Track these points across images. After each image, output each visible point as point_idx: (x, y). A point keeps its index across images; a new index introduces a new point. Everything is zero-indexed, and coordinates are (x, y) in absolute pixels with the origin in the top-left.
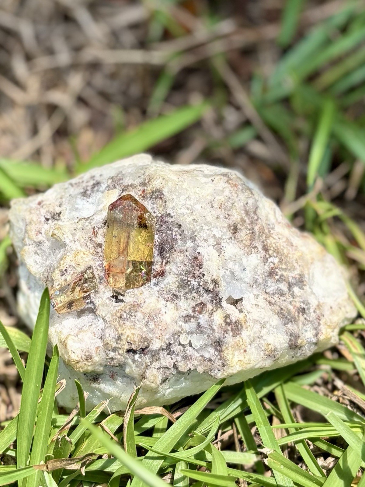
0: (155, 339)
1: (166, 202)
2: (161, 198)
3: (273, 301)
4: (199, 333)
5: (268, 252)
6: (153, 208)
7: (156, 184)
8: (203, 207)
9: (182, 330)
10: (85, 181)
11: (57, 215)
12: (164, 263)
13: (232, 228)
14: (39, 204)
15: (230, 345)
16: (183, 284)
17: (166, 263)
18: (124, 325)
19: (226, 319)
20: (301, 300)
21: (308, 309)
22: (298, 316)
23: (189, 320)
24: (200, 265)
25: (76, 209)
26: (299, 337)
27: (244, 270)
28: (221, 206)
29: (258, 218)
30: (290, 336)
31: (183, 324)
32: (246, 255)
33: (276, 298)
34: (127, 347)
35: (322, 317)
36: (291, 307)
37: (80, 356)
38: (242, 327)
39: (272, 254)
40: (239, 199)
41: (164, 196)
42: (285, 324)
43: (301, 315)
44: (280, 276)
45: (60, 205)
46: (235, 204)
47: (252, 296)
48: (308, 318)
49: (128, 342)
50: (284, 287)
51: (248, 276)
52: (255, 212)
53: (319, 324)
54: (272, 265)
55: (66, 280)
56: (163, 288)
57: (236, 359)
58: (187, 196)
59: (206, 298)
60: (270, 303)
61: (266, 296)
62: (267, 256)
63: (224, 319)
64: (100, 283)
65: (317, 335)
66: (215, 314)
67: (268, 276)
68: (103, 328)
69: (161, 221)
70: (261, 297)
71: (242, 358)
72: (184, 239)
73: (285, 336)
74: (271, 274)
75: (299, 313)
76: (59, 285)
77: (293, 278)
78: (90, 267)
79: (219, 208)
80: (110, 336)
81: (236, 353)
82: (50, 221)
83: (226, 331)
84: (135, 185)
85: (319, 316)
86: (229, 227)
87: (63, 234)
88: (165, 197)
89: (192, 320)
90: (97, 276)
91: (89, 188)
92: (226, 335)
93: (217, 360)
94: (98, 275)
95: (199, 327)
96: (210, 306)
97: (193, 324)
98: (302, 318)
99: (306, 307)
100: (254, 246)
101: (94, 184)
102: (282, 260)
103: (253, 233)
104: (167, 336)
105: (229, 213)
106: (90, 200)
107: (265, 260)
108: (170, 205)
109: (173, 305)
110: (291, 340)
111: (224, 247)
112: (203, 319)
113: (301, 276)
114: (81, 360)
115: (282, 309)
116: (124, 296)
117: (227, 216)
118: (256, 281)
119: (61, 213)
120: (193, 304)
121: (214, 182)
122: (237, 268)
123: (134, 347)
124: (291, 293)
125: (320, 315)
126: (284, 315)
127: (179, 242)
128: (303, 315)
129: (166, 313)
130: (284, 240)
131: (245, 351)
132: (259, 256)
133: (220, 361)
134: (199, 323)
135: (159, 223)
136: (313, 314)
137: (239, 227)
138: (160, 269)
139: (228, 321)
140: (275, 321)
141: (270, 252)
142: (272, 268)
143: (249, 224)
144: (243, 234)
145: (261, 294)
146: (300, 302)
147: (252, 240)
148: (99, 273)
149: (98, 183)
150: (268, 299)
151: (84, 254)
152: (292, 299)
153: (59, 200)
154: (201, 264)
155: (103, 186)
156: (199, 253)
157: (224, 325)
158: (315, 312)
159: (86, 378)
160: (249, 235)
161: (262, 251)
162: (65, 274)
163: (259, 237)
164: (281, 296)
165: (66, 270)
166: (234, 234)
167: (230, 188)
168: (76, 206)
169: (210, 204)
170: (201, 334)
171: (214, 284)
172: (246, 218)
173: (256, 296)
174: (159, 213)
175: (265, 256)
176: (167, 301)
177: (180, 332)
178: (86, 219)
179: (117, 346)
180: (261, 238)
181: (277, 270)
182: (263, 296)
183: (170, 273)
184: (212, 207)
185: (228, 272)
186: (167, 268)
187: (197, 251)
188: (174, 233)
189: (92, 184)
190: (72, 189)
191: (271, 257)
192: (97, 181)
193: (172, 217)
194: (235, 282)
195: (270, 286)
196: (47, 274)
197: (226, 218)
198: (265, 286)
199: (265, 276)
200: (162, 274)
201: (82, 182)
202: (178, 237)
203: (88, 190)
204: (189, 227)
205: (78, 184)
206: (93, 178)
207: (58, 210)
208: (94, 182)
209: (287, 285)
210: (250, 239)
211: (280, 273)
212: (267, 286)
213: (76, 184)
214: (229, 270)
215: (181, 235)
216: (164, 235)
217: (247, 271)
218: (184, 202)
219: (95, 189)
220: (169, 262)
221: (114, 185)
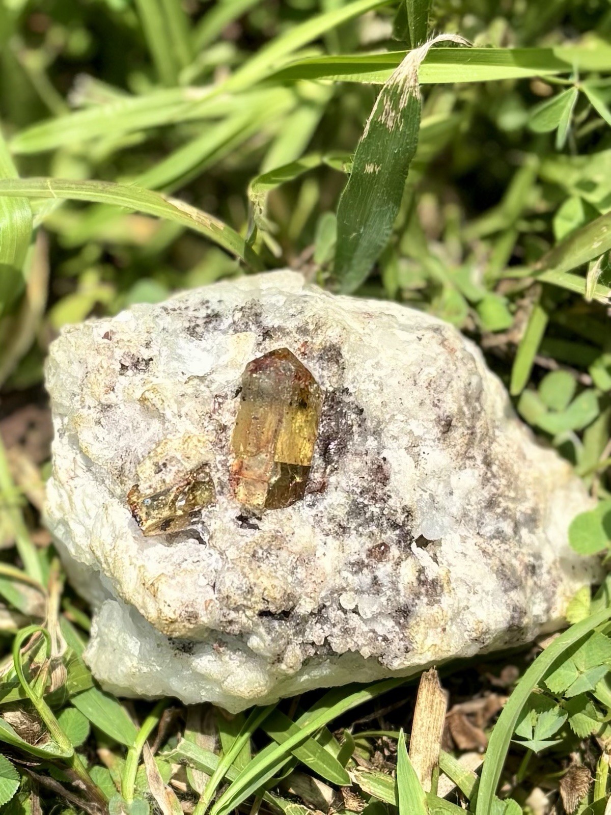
0: (304, 597)
1: (344, 368)
2: (337, 362)
3: (490, 549)
4: (373, 594)
5: (491, 467)
6: (322, 377)
7: (331, 335)
8: (402, 383)
9: (347, 586)
10: (192, 309)
11: (144, 362)
12: (328, 471)
13: (443, 423)
14: (107, 336)
15: (423, 619)
16: (357, 510)
17: (332, 471)
18: (259, 570)
19: (419, 575)
20: (531, 552)
21: (541, 567)
22: (526, 579)
23: (361, 570)
24: (385, 480)
25: (179, 358)
26: (525, 613)
27: (451, 493)
28: (429, 384)
29: (482, 409)
30: (513, 611)
31: (350, 576)
32: (457, 469)
33: (494, 545)
34: (261, 607)
35: (559, 582)
36: (516, 563)
37: (178, 612)
38: (442, 590)
39: (497, 471)
40: (459, 374)
41: (342, 358)
42: (506, 591)
43: (529, 578)
44: (504, 510)
45: (148, 345)
46: (453, 383)
47: (457, 539)
48: (538, 582)
49: (263, 599)
50: (507, 527)
51: (455, 505)
52: (478, 399)
53: (554, 593)
54: (495, 491)
55: (164, 481)
56: (321, 512)
57: (429, 642)
58: (376, 360)
59: (391, 535)
60: (484, 552)
61: (480, 540)
62: (489, 475)
63: (417, 574)
64: (221, 493)
65: (548, 611)
66: (403, 564)
67: (486, 507)
68: (219, 569)
69: (333, 400)
70: (470, 542)
71: (438, 642)
72: (364, 434)
73: (505, 611)
74: (491, 504)
75: (527, 573)
76: (150, 487)
77: (522, 513)
78: (206, 464)
79: (427, 387)
80: (234, 585)
81: (431, 632)
82: (130, 373)
83: (417, 596)
84: (288, 330)
85: (554, 581)
86: (438, 420)
87: (163, 401)
88: (343, 360)
89: (365, 571)
90: (215, 481)
91: (200, 322)
92: (417, 601)
93: (397, 640)
94: (219, 478)
95: (376, 584)
96: (395, 552)
97: (365, 578)
98: (530, 582)
99: (537, 564)
100: (470, 455)
101: (208, 316)
102: (512, 483)
103: (472, 434)
104: (323, 594)
105: (441, 397)
106: (203, 344)
107: (486, 480)
108: (349, 375)
109: (338, 542)
110: (513, 618)
111: (426, 453)
112: (383, 570)
113: (535, 510)
114: (179, 620)
115: (503, 565)
116: (260, 519)
117: (436, 402)
118: (465, 515)
119: (151, 359)
120: (369, 545)
121: (422, 341)
122: (440, 490)
123: (272, 608)
124: (517, 538)
125: (556, 579)
126: (505, 576)
127: (356, 437)
128: (532, 576)
129: (324, 555)
130: (515, 448)
131: (444, 630)
132: (476, 472)
133: (402, 643)
134: (375, 578)
135: (330, 403)
136: (546, 577)
137: (453, 423)
138: (321, 480)
139: (422, 578)
140: (491, 583)
141: (495, 468)
142: (494, 494)
143: (469, 419)
144: (458, 435)
145: (471, 536)
146: (529, 555)
147: (470, 444)
148: (219, 474)
149: (217, 316)
150: (483, 546)
151: (199, 441)
152: (517, 549)
153: (145, 336)
154: (387, 478)
155: (226, 322)
156: (384, 459)
157: (415, 584)
158: (549, 572)
159: (172, 645)
160: (468, 437)
161: (482, 466)
162: (162, 470)
163: (480, 442)
164: (502, 542)
165: (165, 465)
166: (444, 433)
167: (447, 354)
168: (179, 351)
169: (412, 379)
170: (377, 596)
171: (406, 514)
172: (465, 409)
173: (464, 539)
174: (331, 386)
175: (486, 473)
176: (327, 535)
177: (344, 589)
178: (202, 379)
179: (245, 603)
180: (482, 443)
181: (500, 499)
182: (475, 541)
183: (336, 488)
184: (415, 384)
185: (426, 496)
186: (333, 479)
187: (382, 456)
188: (349, 422)
189: (205, 315)
190: (169, 319)
191: (494, 476)
192: (213, 310)
193: (351, 394)
194: (434, 512)
195: (487, 525)
196: (120, 463)
197: (435, 405)
198: (480, 523)
199: (481, 508)
200: (323, 488)
201: (186, 308)
202: (355, 428)
203: (198, 326)
204: (374, 414)
205: (178, 311)
206: (206, 305)
207: (146, 354)
208: (209, 312)
209: (512, 524)
210: (467, 444)
211: (504, 504)
212: (482, 524)
213: (174, 310)
214: (429, 492)
215: (360, 426)
216: (333, 424)
217: (455, 497)
218: (370, 371)
219: (211, 326)
220: (336, 469)
221: (247, 323)
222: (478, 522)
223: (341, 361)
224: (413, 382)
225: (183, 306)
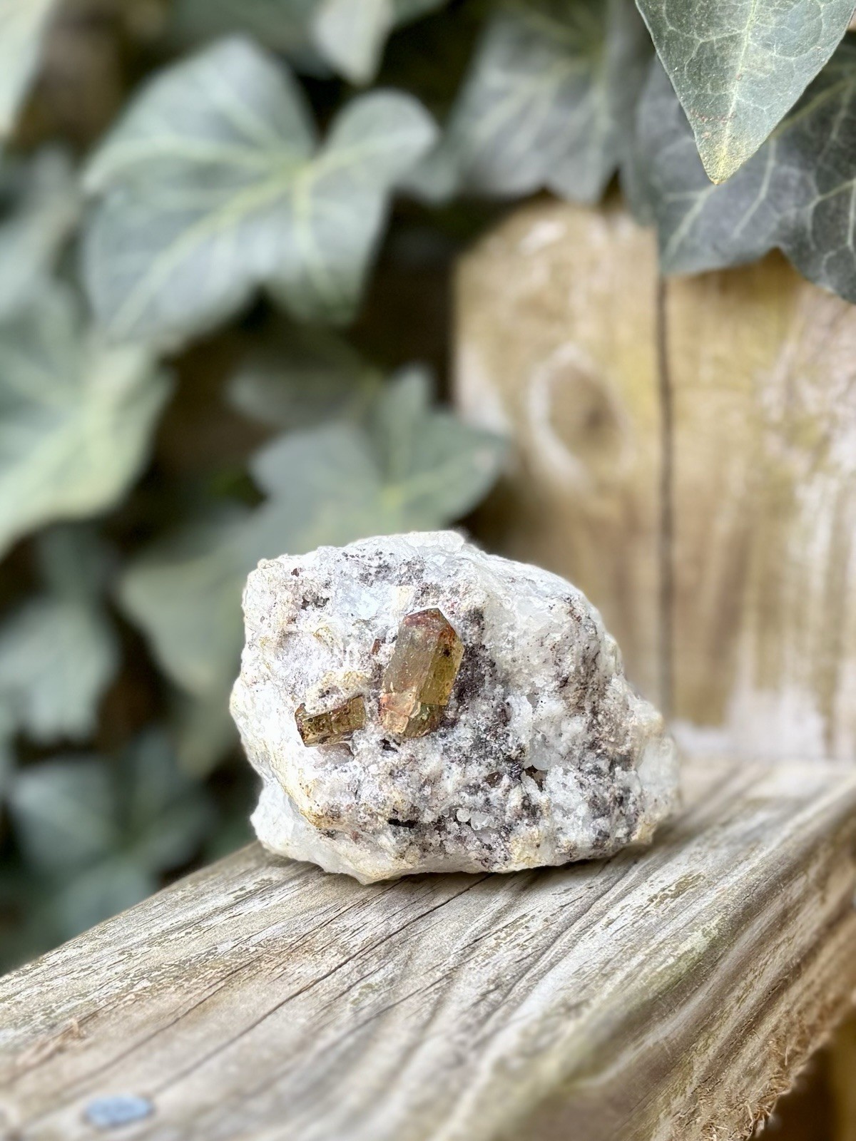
0: (427, 810)
1: (484, 629)
2: (479, 624)
3: (586, 782)
4: (484, 812)
5: (597, 716)
6: (464, 634)
7: (477, 600)
8: (531, 644)
9: (464, 804)
10: (368, 557)
11: (322, 600)
12: (460, 710)
13: (561, 679)
14: (295, 573)
15: (521, 836)
16: (479, 744)
17: (463, 710)
18: (393, 786)
20: (621, 786)
21: (628, 799)
22: (614, 809)
23: (477, 792)
24: (506, 721)
26: (609, 836)
27: (561, 735)
28: (554, 647)
29: (596, 668)
30: (599, 834)
31: (467, 796)
32: (568, 717)
33: (590, 779)
34: (391, 815)
35: (641, 812)
36: (607, 795)
37: (324, 811)
38: (541, 815)
39: (602, 720)
40: (579, 641)
41: (483, 620)
42: (595, 818)
43: (616, 807)
44: (603, 751)
45: (327, 585)
46: (574, 647)
47: (561, 771)
48: (624, 811)
49: (394, 809)
50: (604, 765)
51: (562, 745)
52: (594, 660)
53: (636, 820)
54: (597, 735)
55: (326, 706)
56: (450, 742)
57: (524, 855)
59: (505, 766)
60: (581, 784)
61: (580, 775)
62: (595, 722)
63: (523, 800)
64: (370, 719)
65: (628, 835)
66: (512, 791)
67: (588, 748)
68: (362, 781)
69: (471, 654)
70: (571, 775)
71: (532, 855)
72: (494, 682)
73: (592, 834)
74: (593, 746)
75: (615, 804)
76: (314, 708)
77: (619, 754)
78: (361, 695)
79: (551, 649)
80: (372, 795)
81: (527, 847)
82: (310, 608)
83: (520, 817)
84: (442, 589)
85: (637, 810)
86: (559, 675)
87: (333, 639)
88: (483, 622)
89: (480, 793)
90: (368, 709)
91: (373, 571)
92: (519, 822)
93: (499, 850)
94: (370, 708)
95: (487, 804)
96: (506, 780)
97: (479, 799)
98: (617, 811)
99: (625, 796)
100: (581, 706)
101: (380, 566)
102: (612, 730)
103: (584, 689)
104: (443, 808)
105: (562, 657)
106: (372, 590)
107: (591, 727)
108: (488, 634)
109: (461, 769)
110: (597, 839)
111: (544, 701)
112: (495, 794)
113: (630, 752)
114: (325, 817)
115: (596, 796)
116: (399, 745)
117: (558, 661)
118: (570, 752)
119: (328, 599)
120: (486, 773)
121: (553, 611)
122: (551, 733)
123: (400, 818)
124: (611, 774)
125: (639, 809)
126: (596, 805)
127: (487, 684)
128: (619, 806)
129: (448, 777)
130: (621, 700)
131: (538, 846)
132: (584, 720)
133: (503, 853)
134: (488, 799)
135: (468, 656)
136: (631, 807)
137: (570, 680)
138: (453, 717)
139: (526, 803)
140: (583, 810)
141: (600, 717)
142: (597, 738)
143: (583, 677)
144: (571, 690)
145: (572, 770)
146: (620, 789)
147: (581, 697)
148: (371, 704)
149: (387, 567)
150: (582, 779)
151: (358, 676)
152: (610, 784)
153: (326, 577)
154: (508, 720)
155: (394, 574)
156: (508, 704)
157: (520, 808)
158: (634, 804)
160: (580, 691)
161: (590, 715)
162: (325, 696)
163: (590, 696)
164: (598, 777)
165: (328, 692)
166: (561, 687)
167: (572, 623)
168: (352, 595)
169: (540, 641)
170: (487, 814)
171: (520, 751)
172: (582, 669)
173: (566, 772)
174: (471, 642)
175: (592, 721)
176: (453, 762)
177: (461, 806)
178: (367, 623)
179: (379, 810)
180: (592, 696)
181: (602, 742)
182: (575, 774)
183: (465, 725)
184: (542, 645)
185: (539, 737)
186: (463, 717)
187: (506, 701)
188: (483, 672)
189: (377, 565)
190: (347, 564)
191: (599, 724)
192: (384, 562)
193: (487, 650)
194: (544, 749)
195: (587, 762)
196: (293, 682)
197: (557, 664)
198: (581, 760)
199: (584, 748)
200: (454, 723)
201: (363, 557)
202: (487, 678)
203: (370, 574)
204: (505, 667)
205: (356, 558)
206: (380, 556)
207: (325, 594)
208: (381, 562)
209: (609, 763)
210: (579, 697)
211: (604, 747)
212: (584, 761)
213: (353, 557)
214: (541, 733)
215: (491, 676)
216: (469, 673)
217: (563, 739)
218: (505, 632)
219: (380, 575)
220: (467, 709)
221: (410, 577)
222: (580, 760)
223: (482, 623)
224: (540, 644)
225: (361, 554)
